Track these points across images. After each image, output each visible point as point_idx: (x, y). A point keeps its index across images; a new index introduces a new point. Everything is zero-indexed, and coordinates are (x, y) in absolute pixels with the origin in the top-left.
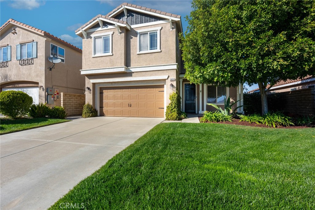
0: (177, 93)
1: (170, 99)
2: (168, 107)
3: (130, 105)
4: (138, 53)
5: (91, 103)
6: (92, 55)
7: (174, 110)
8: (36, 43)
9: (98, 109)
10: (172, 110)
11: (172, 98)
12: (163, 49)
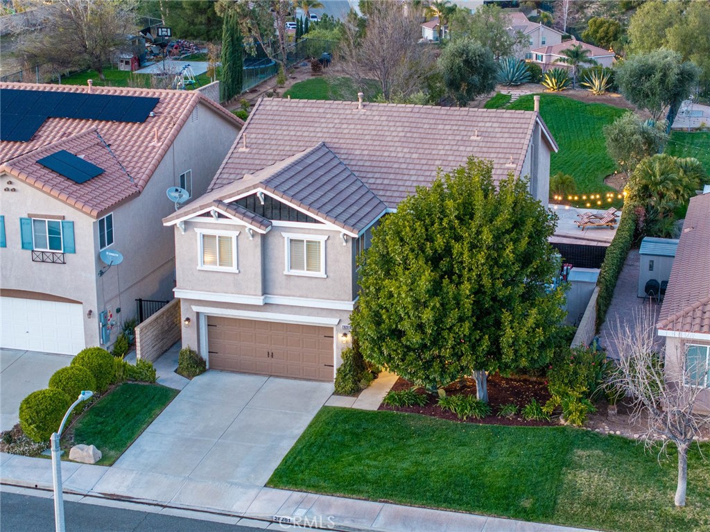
0: (353, 348)
1: (343, 357)
2: (339, 370)
3: (270, 354)
4: (286, 272)
5: (195, 348)
6: (197, 265)
7: (347, 377)
8: (71, 224)
9: (204, 354)
10: (345, 376)
11: (344, 355)
12: (331, 275)
